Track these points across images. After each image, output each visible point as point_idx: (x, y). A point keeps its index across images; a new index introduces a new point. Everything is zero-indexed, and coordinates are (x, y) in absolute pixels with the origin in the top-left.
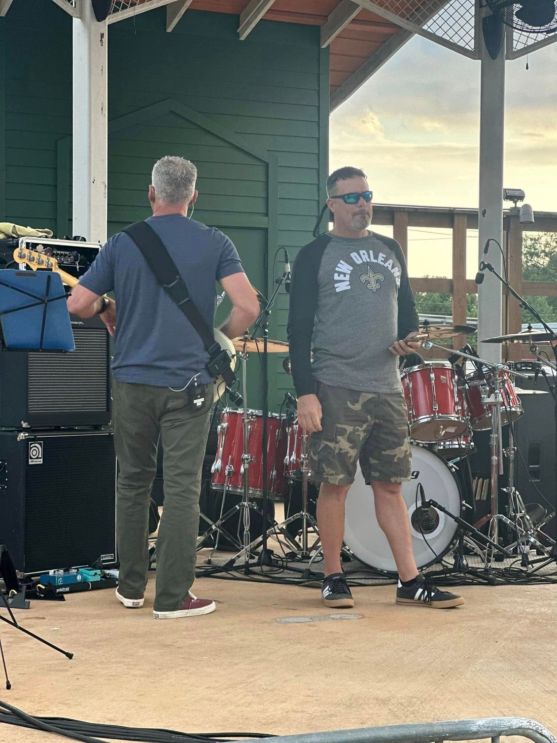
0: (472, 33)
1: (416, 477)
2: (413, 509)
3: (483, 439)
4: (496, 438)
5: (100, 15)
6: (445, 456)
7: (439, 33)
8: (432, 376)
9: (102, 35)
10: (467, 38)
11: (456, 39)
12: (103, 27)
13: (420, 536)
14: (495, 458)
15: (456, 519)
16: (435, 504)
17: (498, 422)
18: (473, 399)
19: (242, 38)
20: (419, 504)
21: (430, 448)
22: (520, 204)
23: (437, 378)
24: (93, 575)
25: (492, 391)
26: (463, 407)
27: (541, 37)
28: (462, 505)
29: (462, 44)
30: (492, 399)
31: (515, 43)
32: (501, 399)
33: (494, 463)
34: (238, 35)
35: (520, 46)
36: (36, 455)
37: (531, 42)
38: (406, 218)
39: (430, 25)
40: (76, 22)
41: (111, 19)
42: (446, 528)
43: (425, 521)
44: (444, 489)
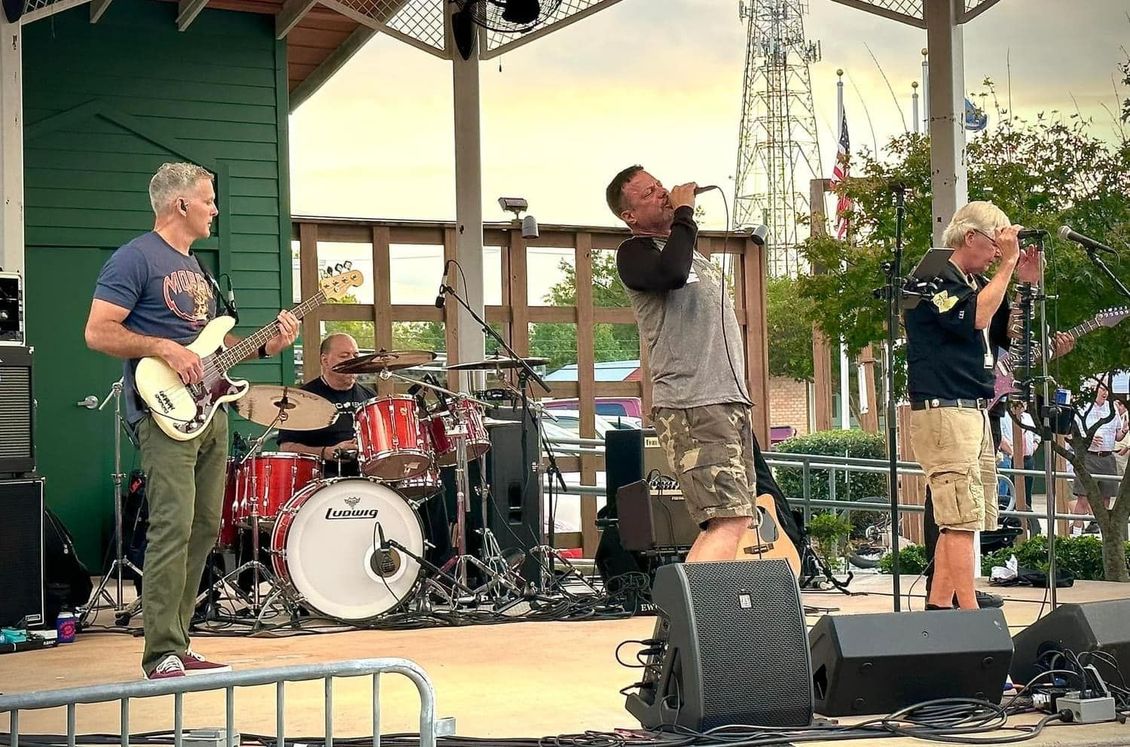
0: (441, 30)
1: (375, 516)
2: (371, 551)
3: (448, 475)
4: (462, 472)
5: (12, 17)
6: (406, 494)
7: (405, 31)
8: (392, 408)
9: (15, 38)
10: (436, 36)
11: (423, 37)
12: (16, 28)
13: (378, 579)
14: (460, 494)
15: (418, 559)
16: (395, 544)
17: (463, 457)
19: (182, 29)
20: (378, 546)
21: (394, 487)
22: (522, 215)
23: (397, 411)
24: (18, 636)
25: (456, 422)
26: (425, 440)
27: (518, 35)
28: (424, 544)
29: (430, 42)
30: (456, 431)
31: (489, 41)
32: (466, 431)
33: (460, 500)
34: (177, 26)
35: (495, 45)
37: (506, 41)
38: (387, 232)
39: (396, 22)
41: (26, 19)
42: (408, 570)
43: (384, 563)
44: (406, 529)
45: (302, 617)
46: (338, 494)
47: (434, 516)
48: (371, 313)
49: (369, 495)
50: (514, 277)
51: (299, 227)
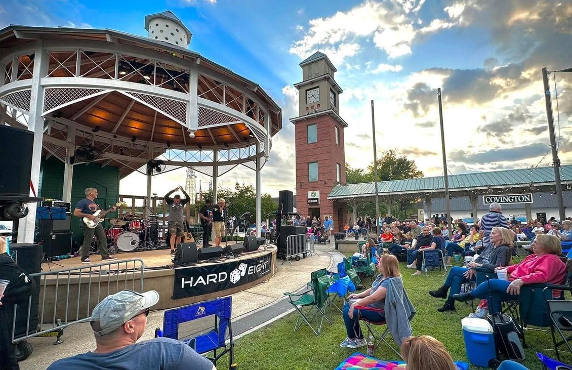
0: (146, 171)
1: (132, 236)
3: (144, 231)
4: (146, 231)
5: (72, 163)
6: (137, 234)
7: (140, 171)
12: (73, 165)
13: (132, 245)
15: (139, 242)
16: (135, 240)
17: (146, 228)
18: (142, 225)
19: (102, 168)
20: (132, 241)
21: (135, 233)
23: (137, 222)
26: (140, 226)
27: (158, 173)
28: (140, 240)
29: (144, 173)
30: (146, 225)
33: (146, 234)
35: (154, 174)
36: (54, 237)
37: (156, 174)
38: (135, 197)
40: (66, 164)
41: (74, 164)
42: (137, 244)
43: (133, 243)
44: (137, 238)
45: (119, 251)
46: (126, 234)
47: (141, 236)
48: (131, 208)
49: (131, 234)
50: (154, 203)
51: (120, 196)
